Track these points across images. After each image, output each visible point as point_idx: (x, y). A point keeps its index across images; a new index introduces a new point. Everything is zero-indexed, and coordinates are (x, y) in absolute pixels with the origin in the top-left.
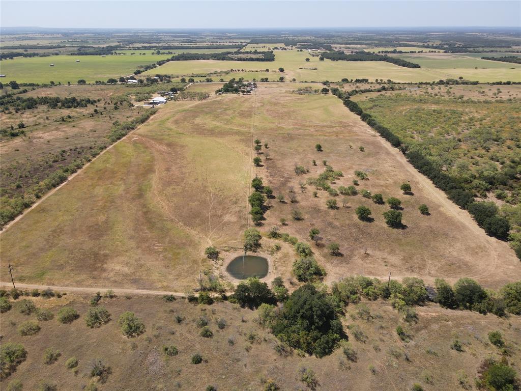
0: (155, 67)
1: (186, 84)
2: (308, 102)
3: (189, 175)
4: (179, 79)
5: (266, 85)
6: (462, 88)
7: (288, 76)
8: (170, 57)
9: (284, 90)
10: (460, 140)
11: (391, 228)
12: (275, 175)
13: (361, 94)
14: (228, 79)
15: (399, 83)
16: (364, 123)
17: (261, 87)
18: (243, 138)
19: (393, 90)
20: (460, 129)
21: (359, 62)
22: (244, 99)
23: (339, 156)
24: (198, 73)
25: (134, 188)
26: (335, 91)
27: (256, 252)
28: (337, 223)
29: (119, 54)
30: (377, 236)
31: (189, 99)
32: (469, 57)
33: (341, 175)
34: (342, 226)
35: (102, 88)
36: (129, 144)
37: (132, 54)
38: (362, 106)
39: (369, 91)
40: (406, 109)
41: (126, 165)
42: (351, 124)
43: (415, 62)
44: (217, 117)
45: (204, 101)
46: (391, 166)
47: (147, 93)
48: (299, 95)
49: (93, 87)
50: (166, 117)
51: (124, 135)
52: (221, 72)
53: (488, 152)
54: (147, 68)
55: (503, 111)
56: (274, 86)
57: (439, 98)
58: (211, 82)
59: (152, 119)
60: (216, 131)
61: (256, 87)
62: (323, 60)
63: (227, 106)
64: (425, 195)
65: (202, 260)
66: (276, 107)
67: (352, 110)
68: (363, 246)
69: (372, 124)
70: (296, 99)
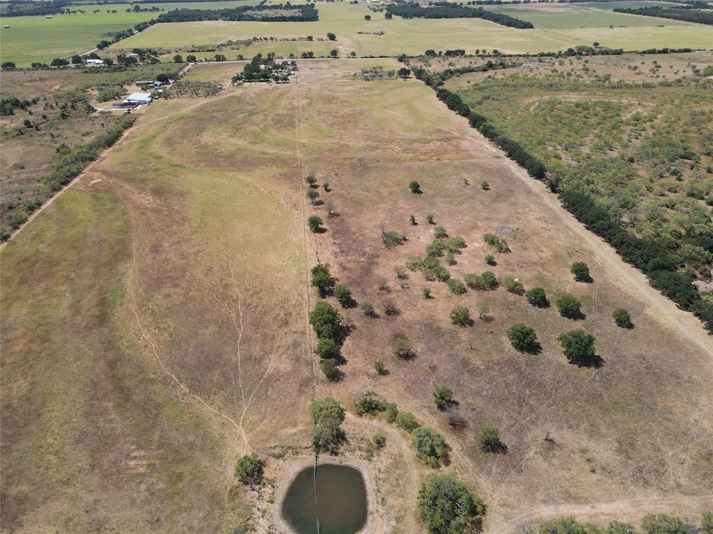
0: (133, 34)
1: (183, 64)
2: (380, 94)
3: (196, 260)
4: (171, 57)
5: (311, 65)
6: (603, 62)
7: (344, 47)
8: (155, 16)
9: (340, 73)
10: (632, 160)
11: (575, 366)
12: (349, 250)
13: (458, 76)
14: (250, 54)
15: (511, 56)
16: (474, 131)
17: (305, 68)
18: (285, 170)
19: (504, 68)
20: (625, 138)
21: (443, 20)
22: (278, 92)
23: (450, 203)
24: (201, 44)
25: (90, 299)
26: (420, 74)
27: (336, 454)
28: (477, 362)
29: (74, 12)
30: (557, 390)
31: (188, 95)
32: (595, 9)
33: (463, 245)
34: (488, 368)
35: (42, 76)
36: (83, 194)
37: (95, 12)
38: (466, 100)
39: (470, 70)
40: (534, 103)
41: (77, 245)
42: (456, 134)
43: (524, 18)
44: (238, 129)
46: (540, 219)
47: (119, 85)
48: (365, 82)
49: (27, 75)
50: (150, 132)
51: (75, 175)
52: (238, 43)
53: (680, 180)
54: (119, 37)
55: (677, 102)
56: (324, 65)
57: (575, 81)
58: (223, 60)
59: (127, 138)
60: (239, 158)
61: (295, 69)
62: (391, 17)
63: (253, 107)
64: (611, 280)
65: (231, 491)
66: (333, 106)
67: (452, 108)
68: (537, 418)
69: (489, 134)
70: (361, 88)
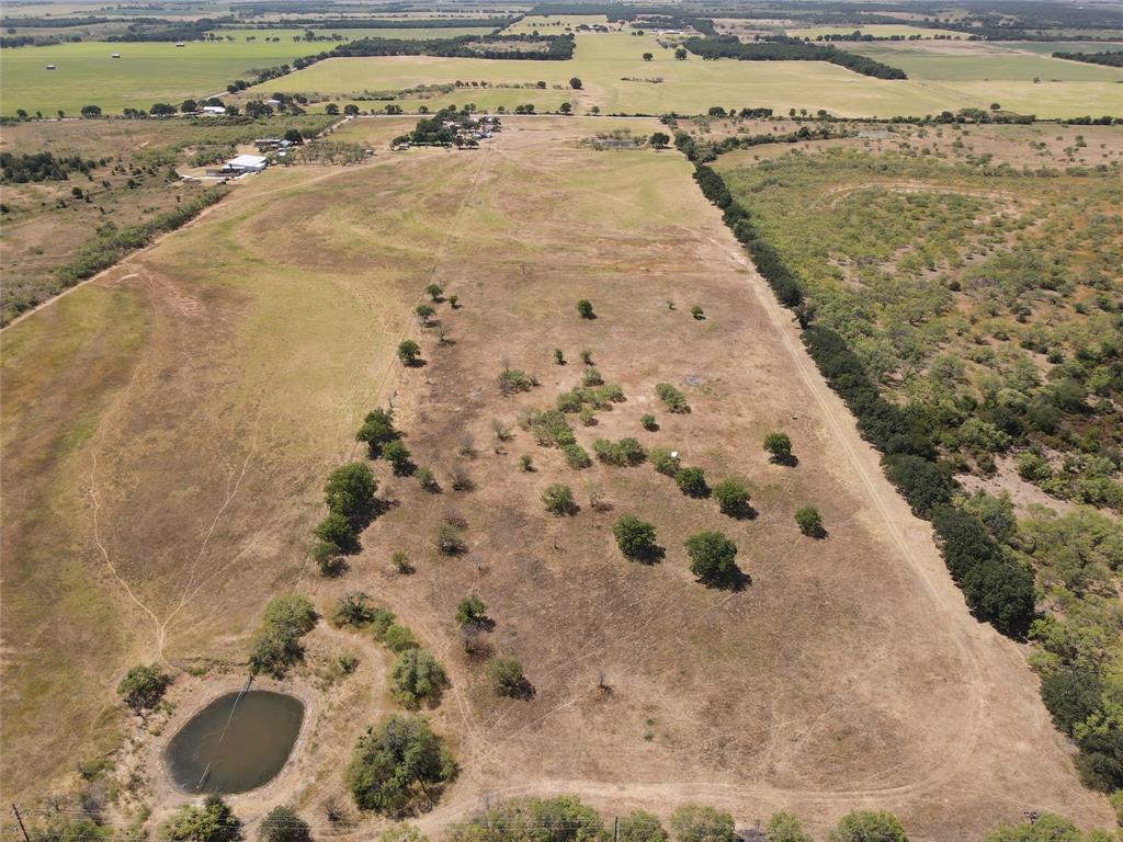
0: (287, 73)
1: (337, 117)
2: (611, 170)
4: (324, 106)
5: (525, 124)
6: (993, 135)
7: (585, 101)
9: (562, 137)
10: (955, 288)
11: (702, 586)
13: (746, 148)
14: (437, 105)
15: (845, 120)
16: (728, 233)
17: (512, 129)
18: (408, 275)
19: (825, 138)
20: (962, 253)
22: (456, 161)
23: (632, 335)
26: (682, 141)
27: (281, 678)
28: (555, 567)
29: (219, 39)
31: (318, 162)
32: (1024, 53)
33: (620, 398)
34: (567, 577)
37: (248, 39)
38: (734, 186)
39: (768, 140)
40: (841, 194)
42: (696, 235)
43: (896, 63)
44: (370, 213)
45: (355, 168)
46: (762, 366)
47: (229, 143)
48: (594, 152)
52: (433, 88)
53: (1023, 322)
54: (268, 75)
55: (1081, 201)
56: (543, 125)
57: (930, 162)
58: (398, 113)
59: (204, 218)
61: (496, 129)
62: (685, 57)
63: (409, 182)
66: (526, 185)
67: (708, 195)
69: (745, 236)
70: (584, 161)
